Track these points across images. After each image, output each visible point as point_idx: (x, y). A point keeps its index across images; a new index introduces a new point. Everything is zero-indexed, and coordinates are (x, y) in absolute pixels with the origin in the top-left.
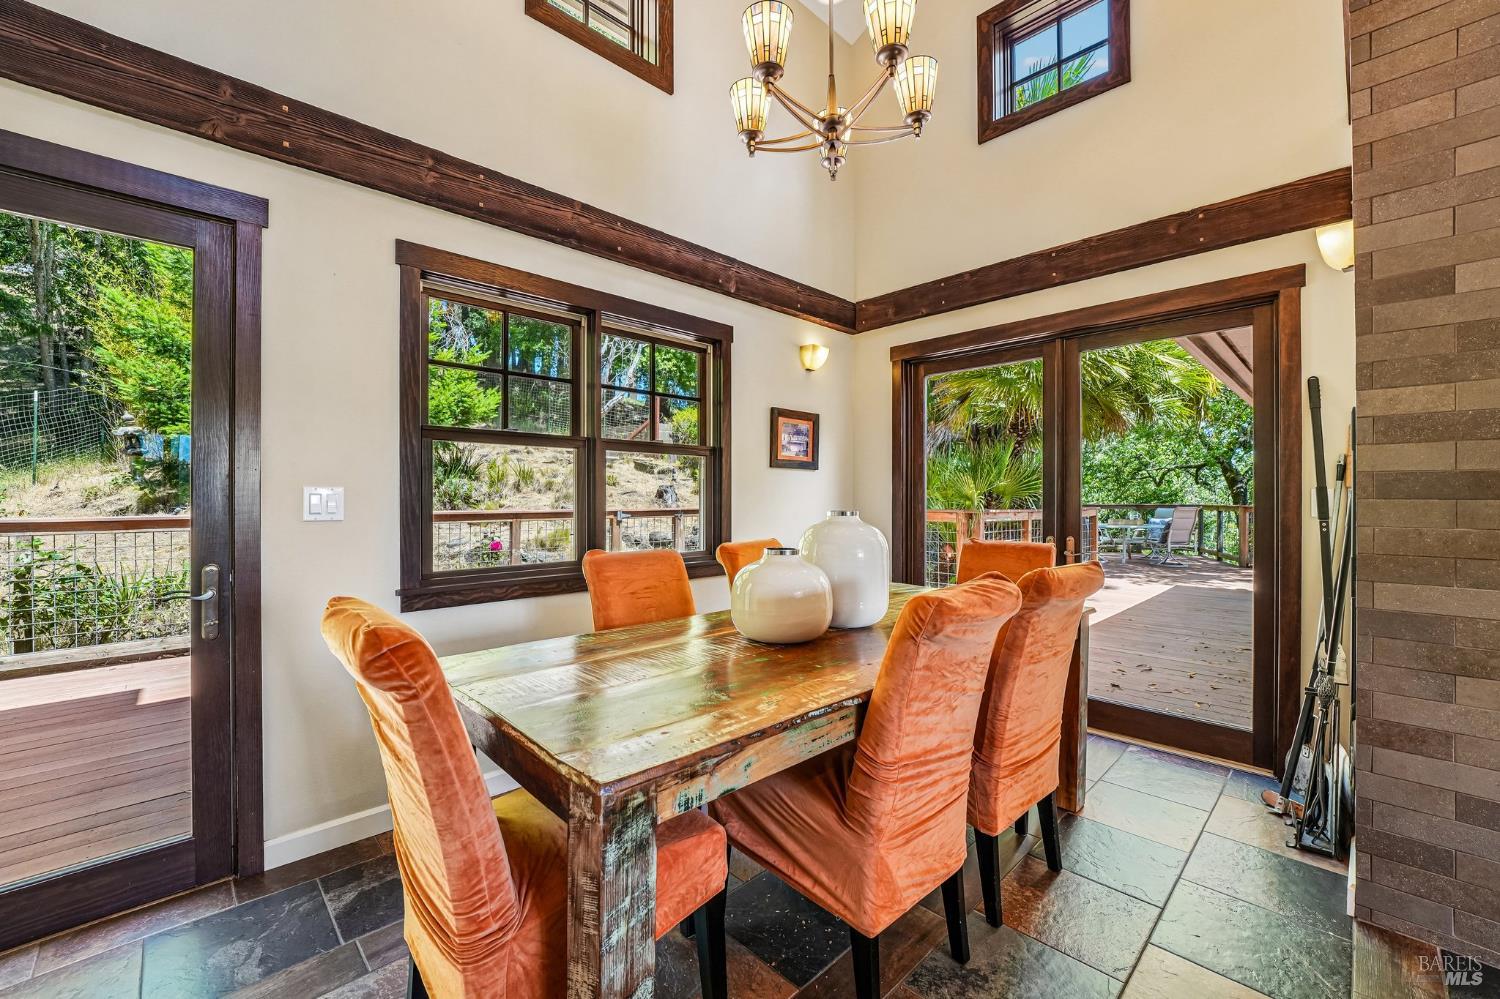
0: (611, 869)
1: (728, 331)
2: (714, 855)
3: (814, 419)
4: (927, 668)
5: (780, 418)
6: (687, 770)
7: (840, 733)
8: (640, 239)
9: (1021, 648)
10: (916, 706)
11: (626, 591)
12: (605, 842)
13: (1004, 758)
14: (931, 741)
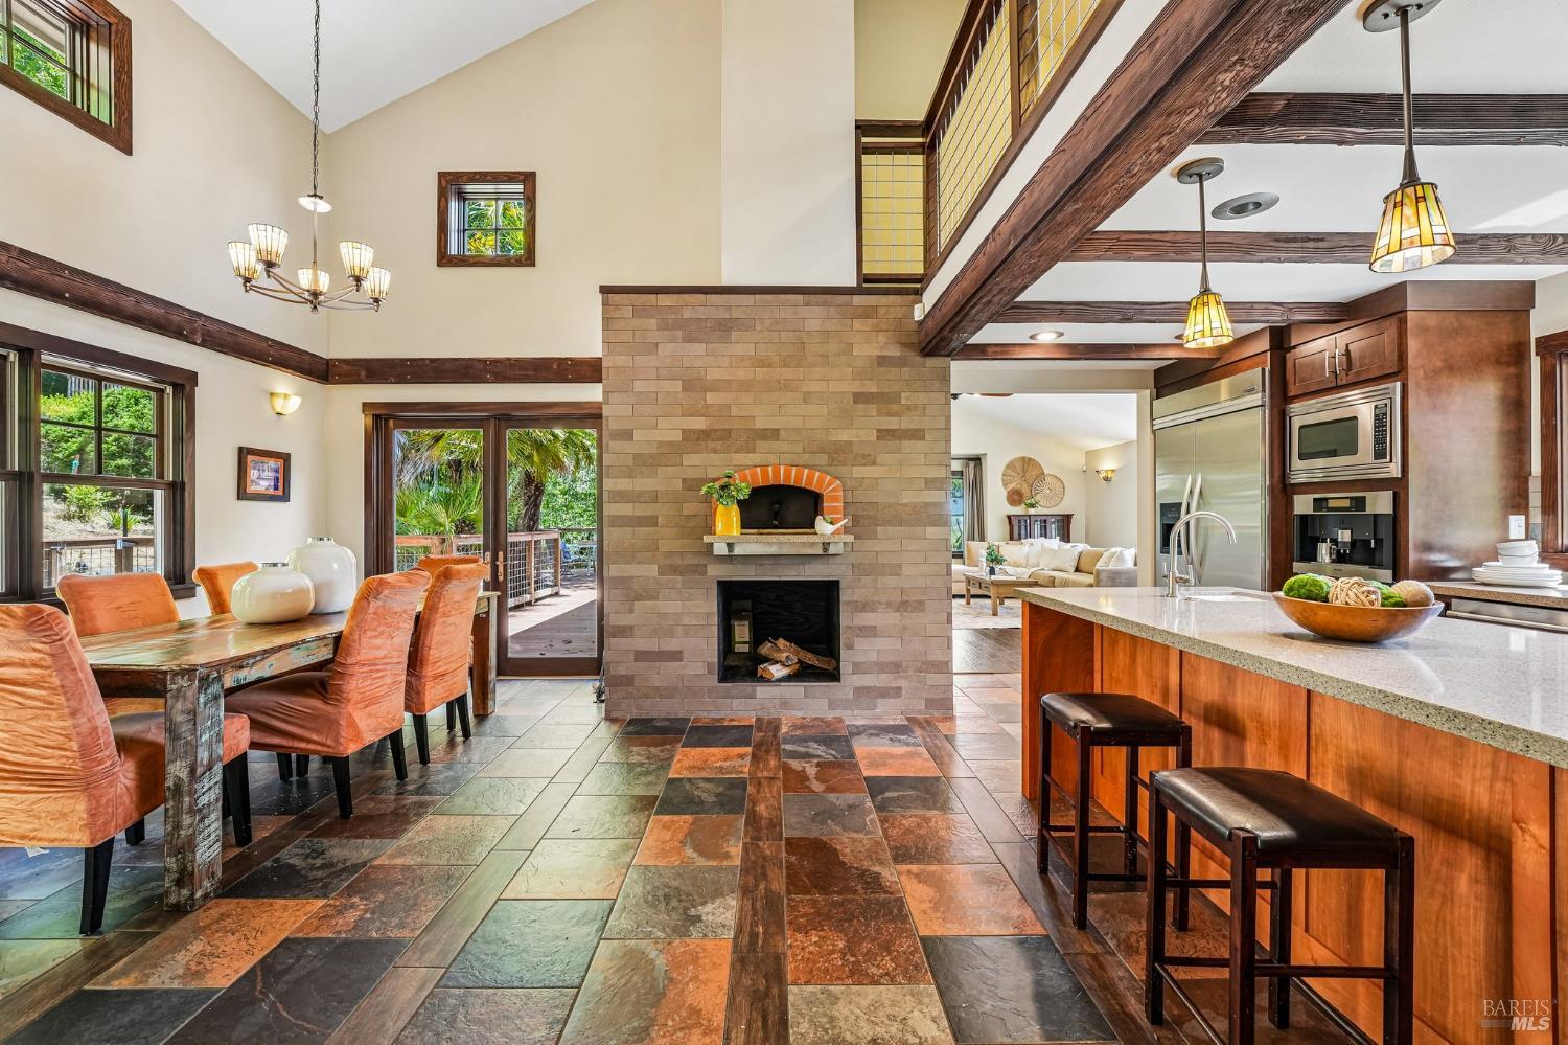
0: (202, 706)
1: (192, 377)
2: (242, 728)
3: (285, 458)
4: (374, 613)
5: (249, 457)
6: (238, 663)
7: (325, 653)
8: (93, 287)
9: (438, 608)
10: (369, 633)
11: (111, 606)
12: (199, 692)
13: (429, 671)
14: (380, 653)
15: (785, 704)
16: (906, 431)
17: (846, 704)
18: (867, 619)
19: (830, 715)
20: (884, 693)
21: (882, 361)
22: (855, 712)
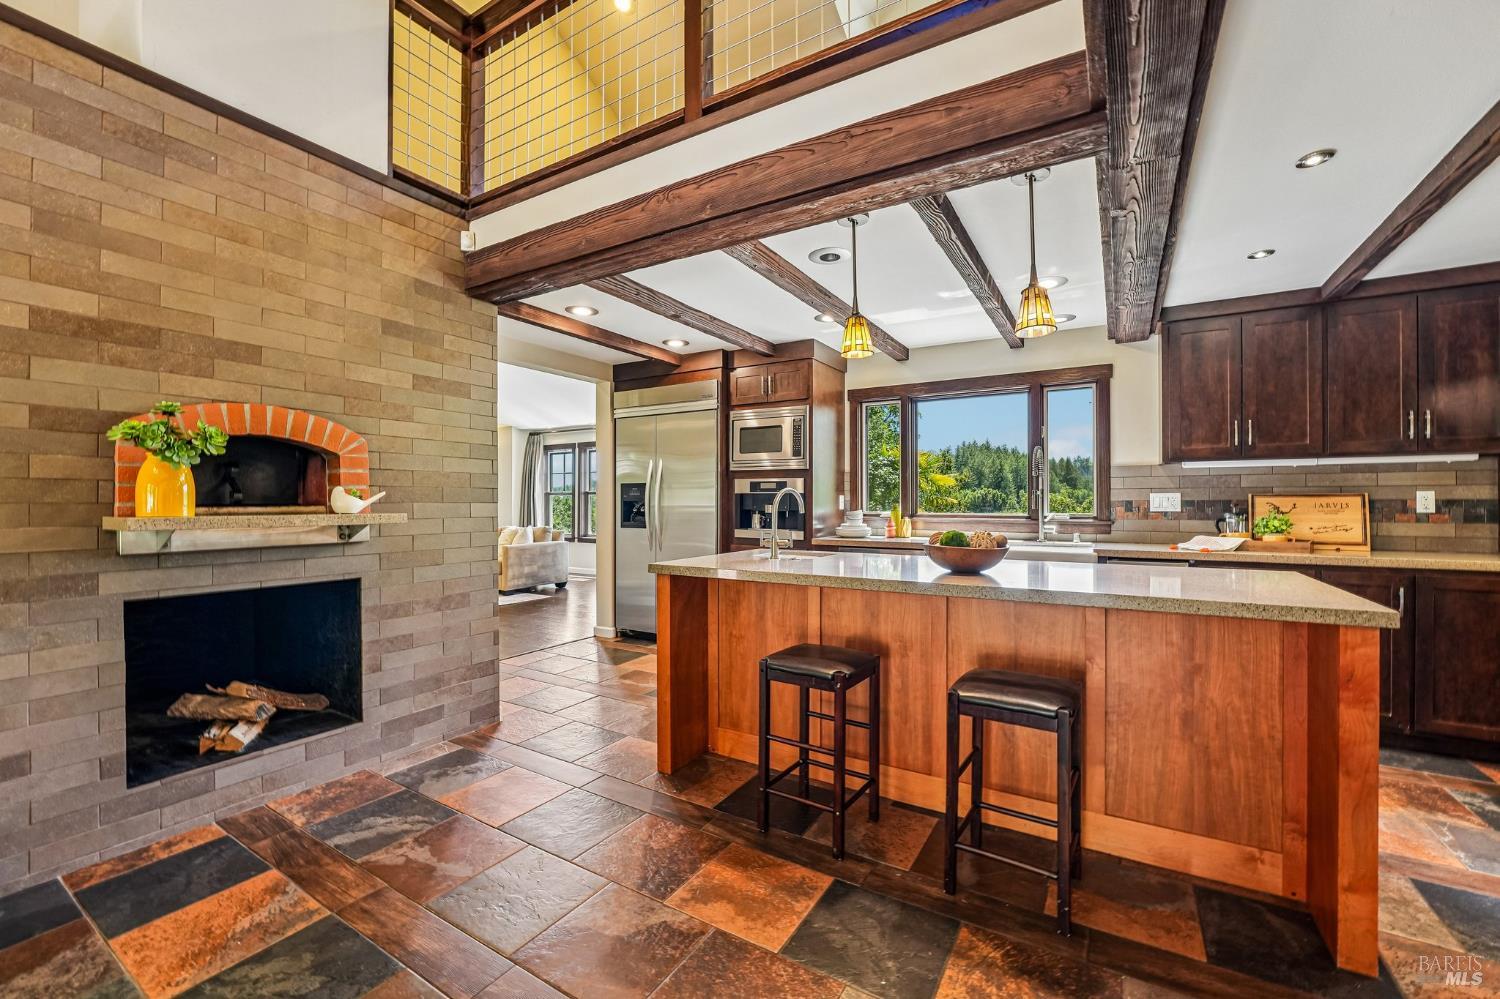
15: (270, 782)
16: (451, 383)
17: (373, 750)
18: (402, 626)
19: (348, 774)
20: (420, 720)
21: (420, 287)
22: (384, 756)
